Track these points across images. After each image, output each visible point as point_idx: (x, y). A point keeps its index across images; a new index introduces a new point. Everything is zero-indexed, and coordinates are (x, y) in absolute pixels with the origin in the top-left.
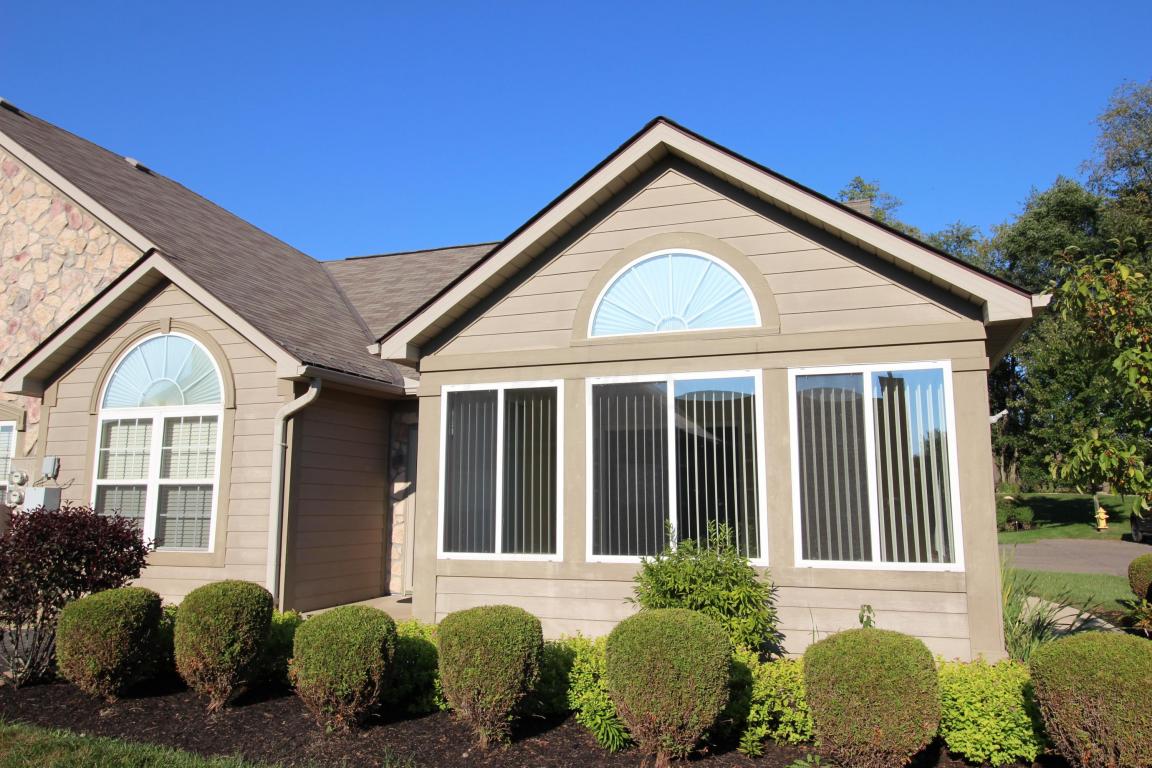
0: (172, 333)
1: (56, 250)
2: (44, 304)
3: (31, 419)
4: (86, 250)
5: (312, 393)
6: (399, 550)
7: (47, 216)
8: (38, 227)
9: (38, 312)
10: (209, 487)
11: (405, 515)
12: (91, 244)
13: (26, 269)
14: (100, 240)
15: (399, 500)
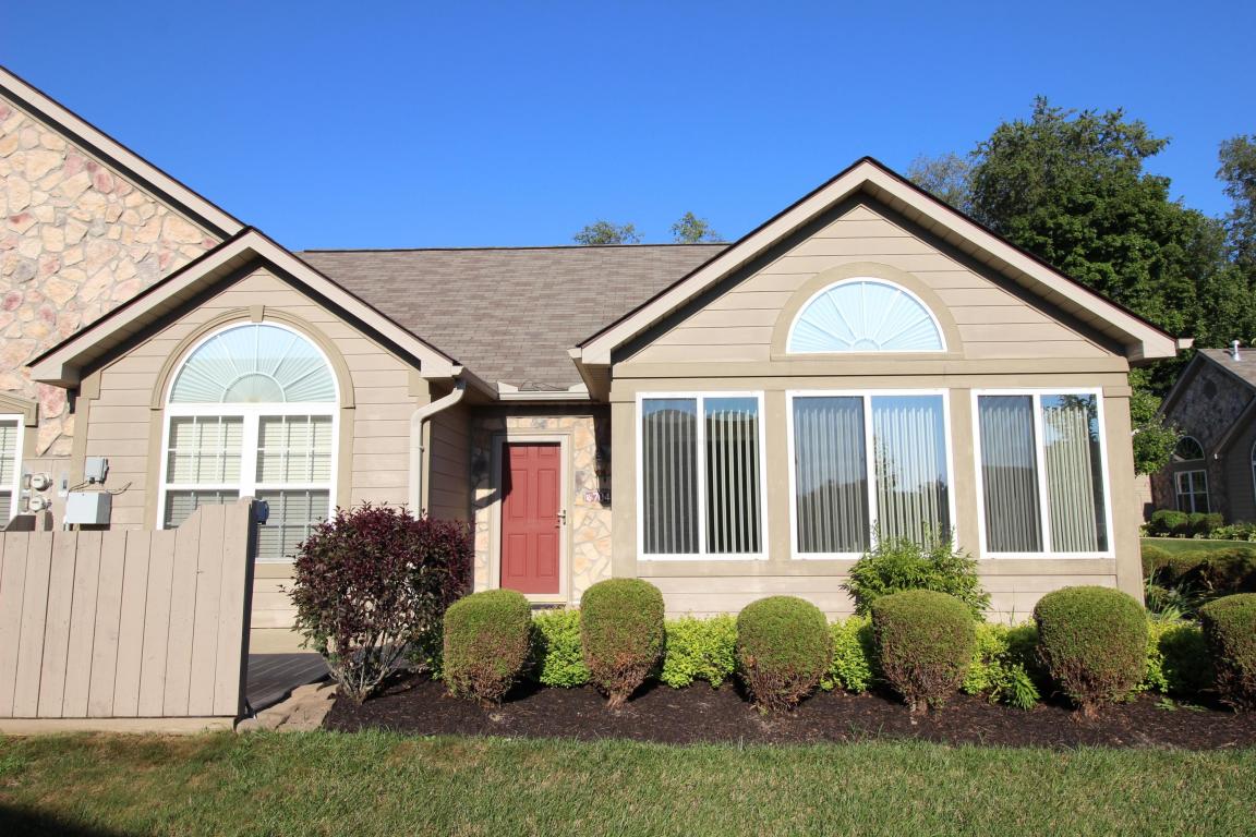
0: (265, 323)
1: (76, 214)
2: (60, 277)
3: (45, 412)
4: (122, 219)
5: (456, 395)
6: (484, 557)
7: (60, 174)
8: (47, 184)
9: (52, 287)
10: (325, 493)
11: (489, 522)
12: (128, 212)
13: (29, 234)
14: (142, 209)
15: (481, 507)
